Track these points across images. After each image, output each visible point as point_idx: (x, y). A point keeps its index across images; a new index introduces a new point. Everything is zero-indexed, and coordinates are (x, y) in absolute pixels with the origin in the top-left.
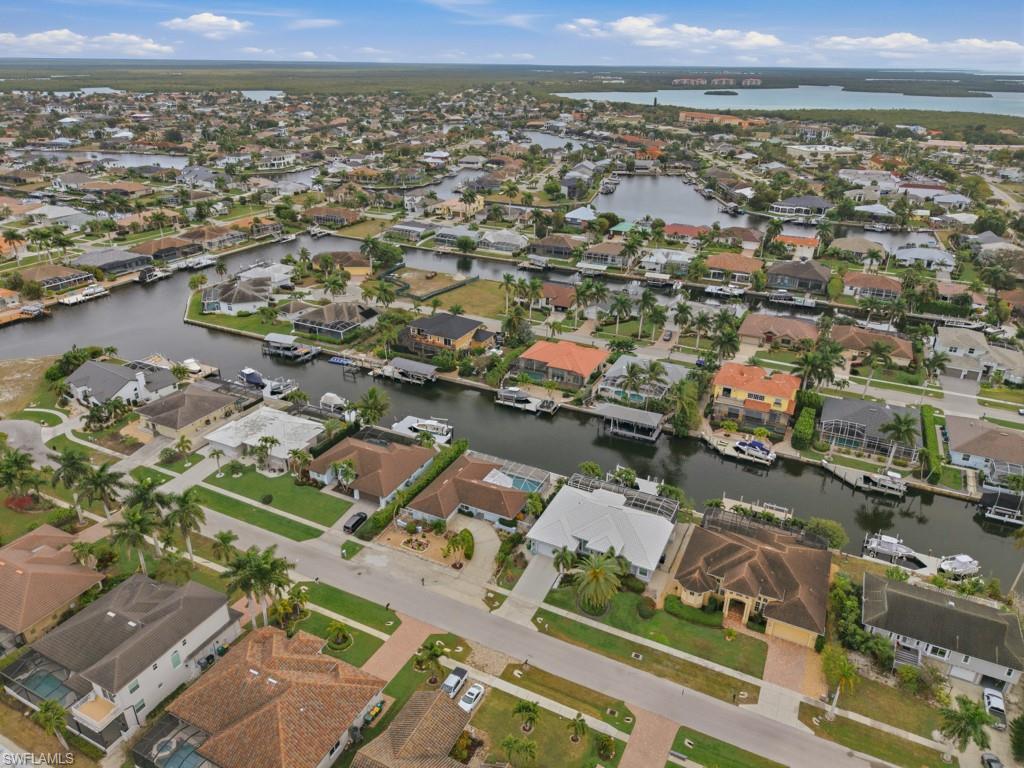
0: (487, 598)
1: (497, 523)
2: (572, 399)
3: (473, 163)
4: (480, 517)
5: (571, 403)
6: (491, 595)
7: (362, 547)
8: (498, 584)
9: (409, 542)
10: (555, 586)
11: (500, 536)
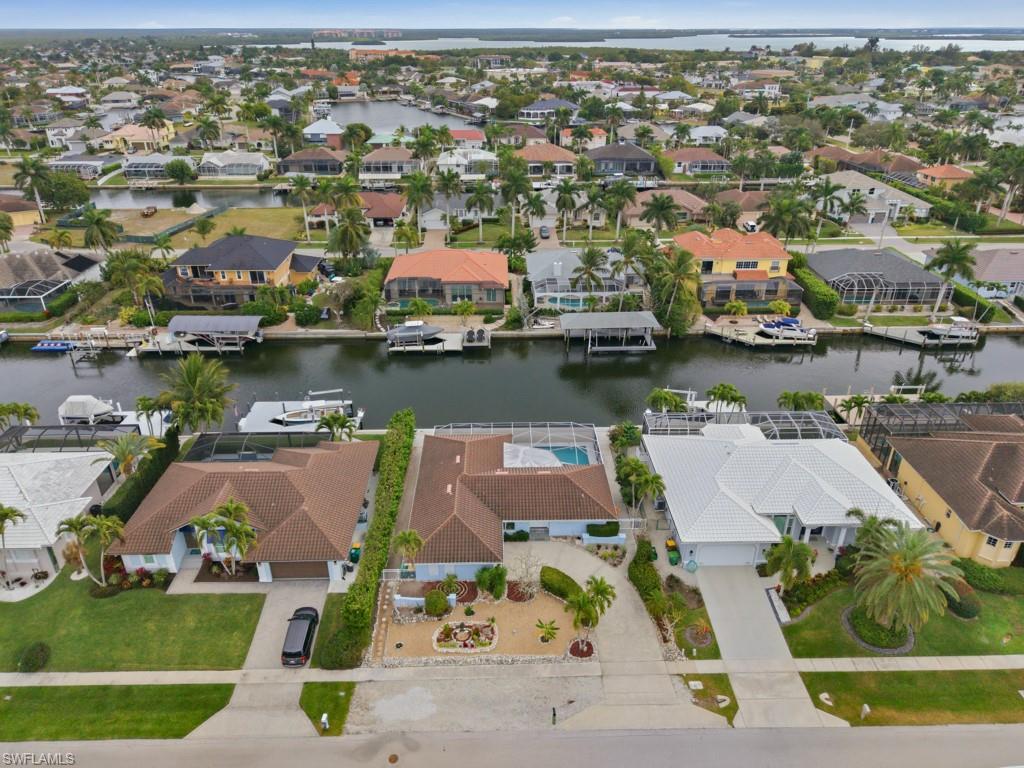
0: (697, 693)
1: (586, 536)
2: (502, 322)
3: (124, 101)
4: (543, 535)
5: (506, 327)
6: (697, 685)
7: (350, 687)
8: (689, 655)
9: (447, 635)
10: (785, 617)
11: (604, 558)
